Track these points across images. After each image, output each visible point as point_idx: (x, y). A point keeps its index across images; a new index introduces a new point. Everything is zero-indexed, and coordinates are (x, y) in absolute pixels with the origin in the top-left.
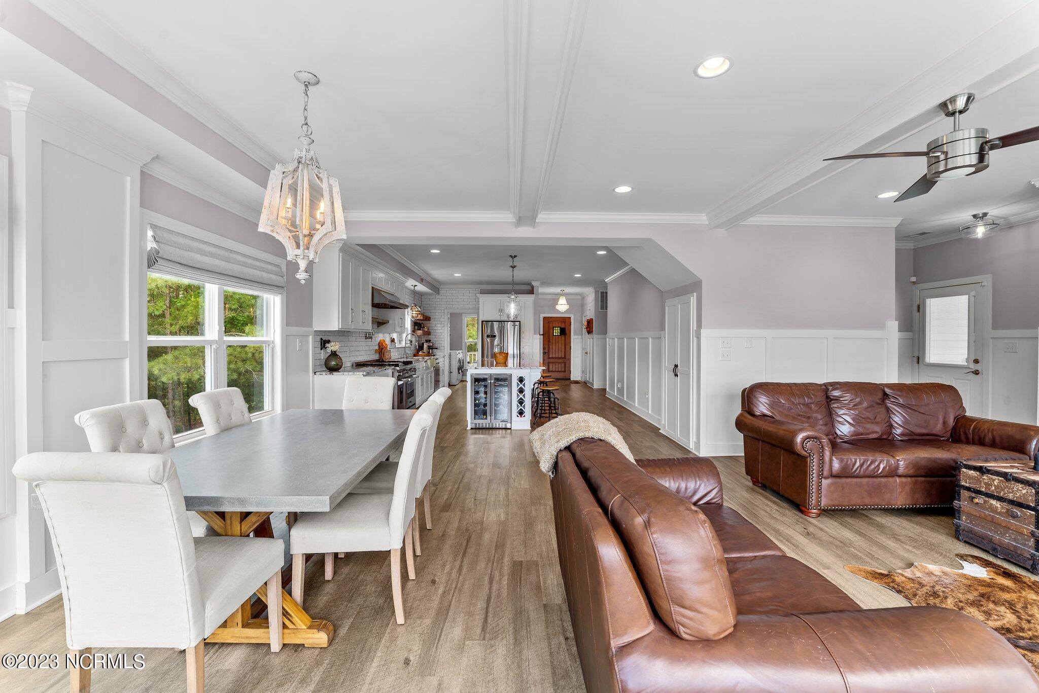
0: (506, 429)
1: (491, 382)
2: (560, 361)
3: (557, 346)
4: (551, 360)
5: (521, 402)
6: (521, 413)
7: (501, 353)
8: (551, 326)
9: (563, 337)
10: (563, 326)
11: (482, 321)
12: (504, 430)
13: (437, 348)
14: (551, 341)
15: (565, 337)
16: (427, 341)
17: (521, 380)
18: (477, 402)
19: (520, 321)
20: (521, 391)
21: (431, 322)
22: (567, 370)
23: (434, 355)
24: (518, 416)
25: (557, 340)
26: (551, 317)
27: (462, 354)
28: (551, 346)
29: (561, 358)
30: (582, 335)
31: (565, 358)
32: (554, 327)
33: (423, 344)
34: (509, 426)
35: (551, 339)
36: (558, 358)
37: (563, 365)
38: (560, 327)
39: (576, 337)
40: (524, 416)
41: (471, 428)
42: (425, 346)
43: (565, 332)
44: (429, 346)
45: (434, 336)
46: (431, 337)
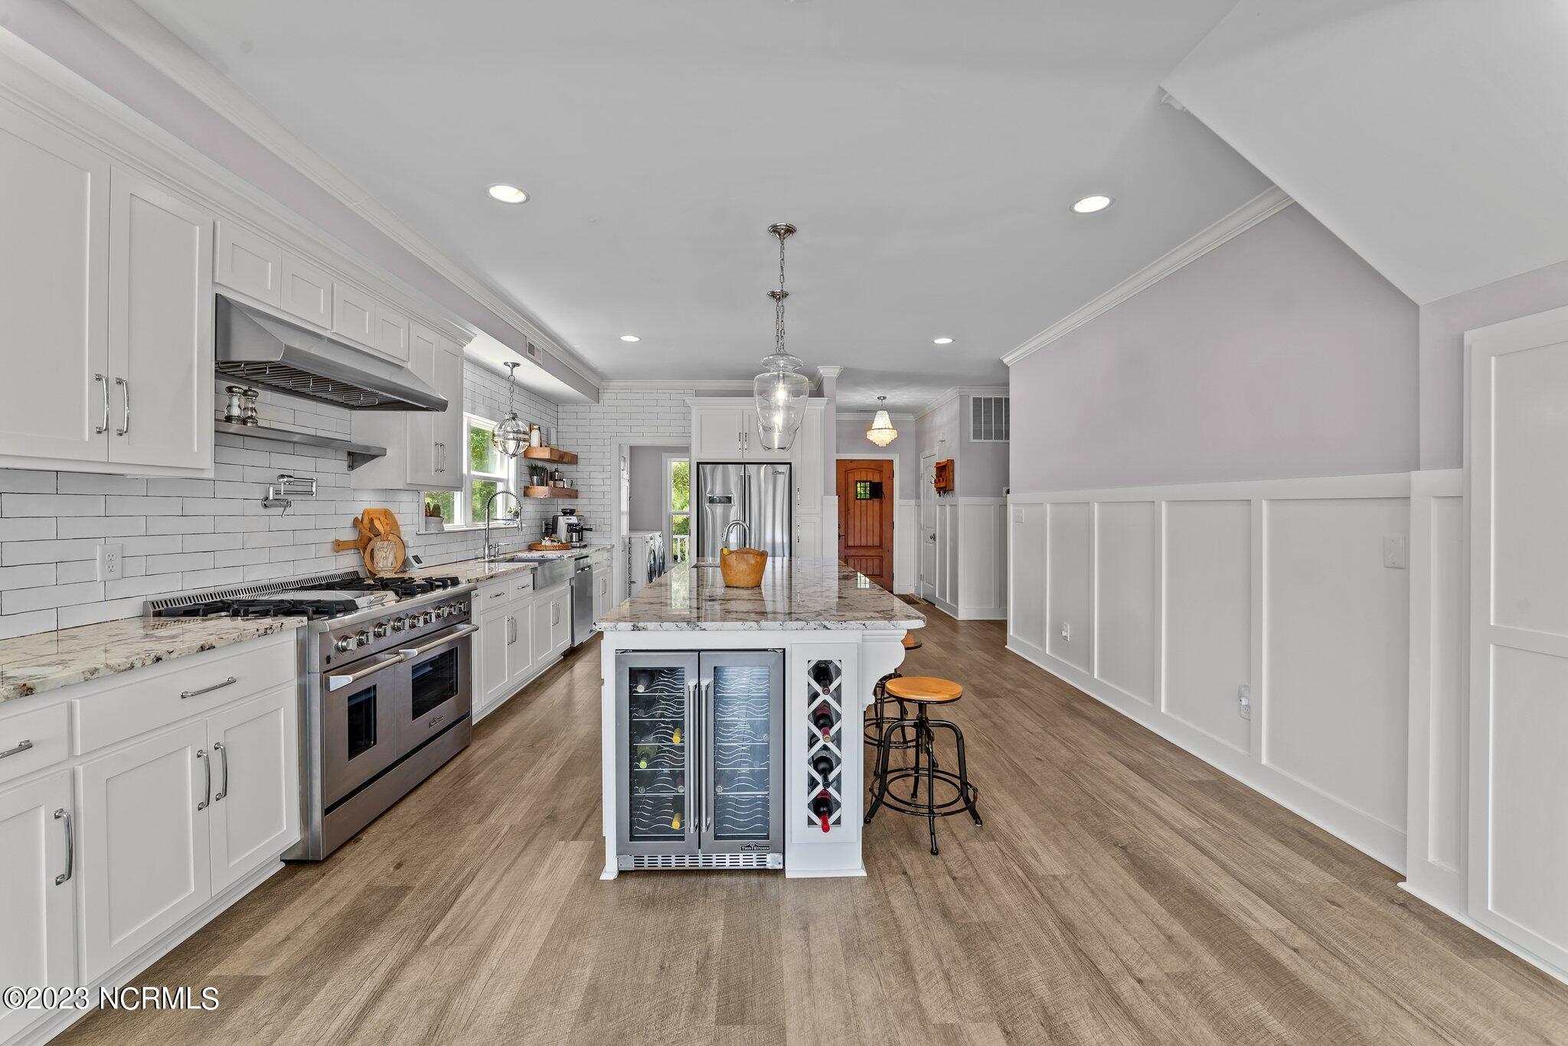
0: (763, 872)
1: (698, 686)
2: (872, 553)
3: (864, 523)
4: (853, 552)
5: (823, 764)
6: (823, 807)
7: (744, 550)
8: (851, 478)
9: (876, 502)
10: (877, 480)
11: (698, 464)
12: (754, 879)
13: (590, 530)
14: (852, 511)
15: (881, 503)
16: (565, 513)
17: (823, 673)
18: (643, 765)
19: (790, 464)
20: (823, 718)
21: (580, 467)
22: (884, 573)
23: (585, 546)
24: (811, 822)
25: (864, 509)
26: (851, 461)
27: (660, 539)
28: (851, 523)
29: (873, 547)
30: (918, 497)
31: (880, 546)
32: (857, 481)
33: (555, 519)
34: (772, 861)
35: (851, 505)
36: (866, 547)
37: (877, 562)
38: (870, 482)
39: (905, 502)
40: (838, 822)
41: (621, 873)
42: (563, 522)
43: (879, 492)
44: (570, 525)
45: (586, 501)
46: (580, 505)
